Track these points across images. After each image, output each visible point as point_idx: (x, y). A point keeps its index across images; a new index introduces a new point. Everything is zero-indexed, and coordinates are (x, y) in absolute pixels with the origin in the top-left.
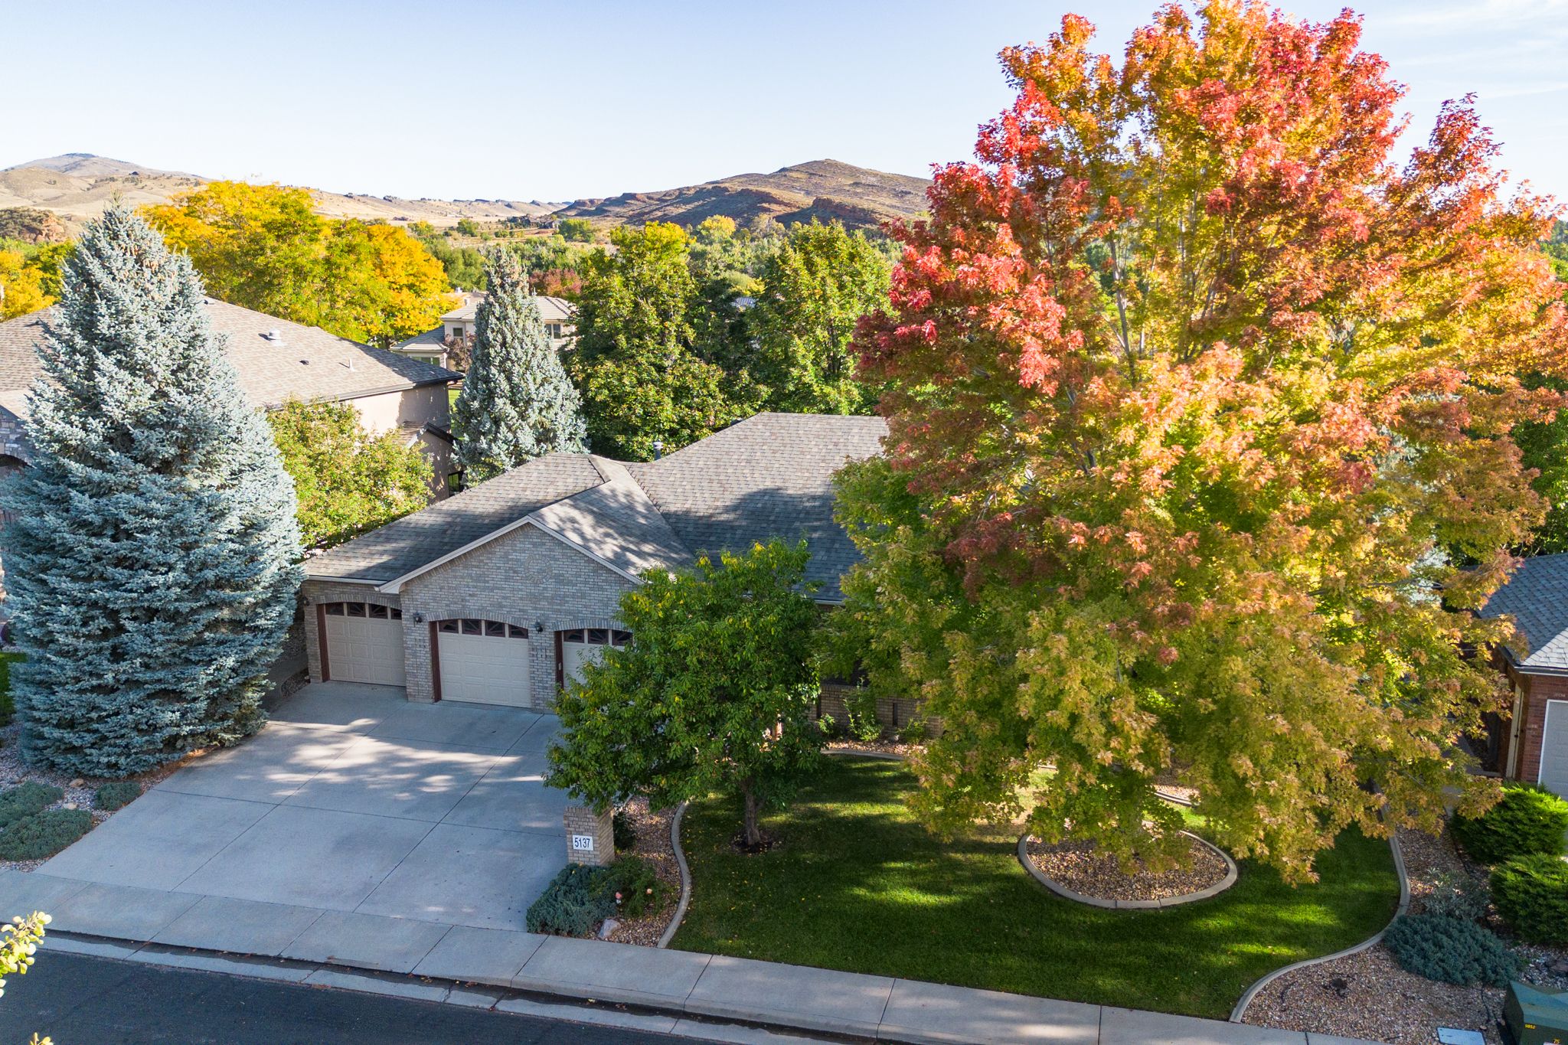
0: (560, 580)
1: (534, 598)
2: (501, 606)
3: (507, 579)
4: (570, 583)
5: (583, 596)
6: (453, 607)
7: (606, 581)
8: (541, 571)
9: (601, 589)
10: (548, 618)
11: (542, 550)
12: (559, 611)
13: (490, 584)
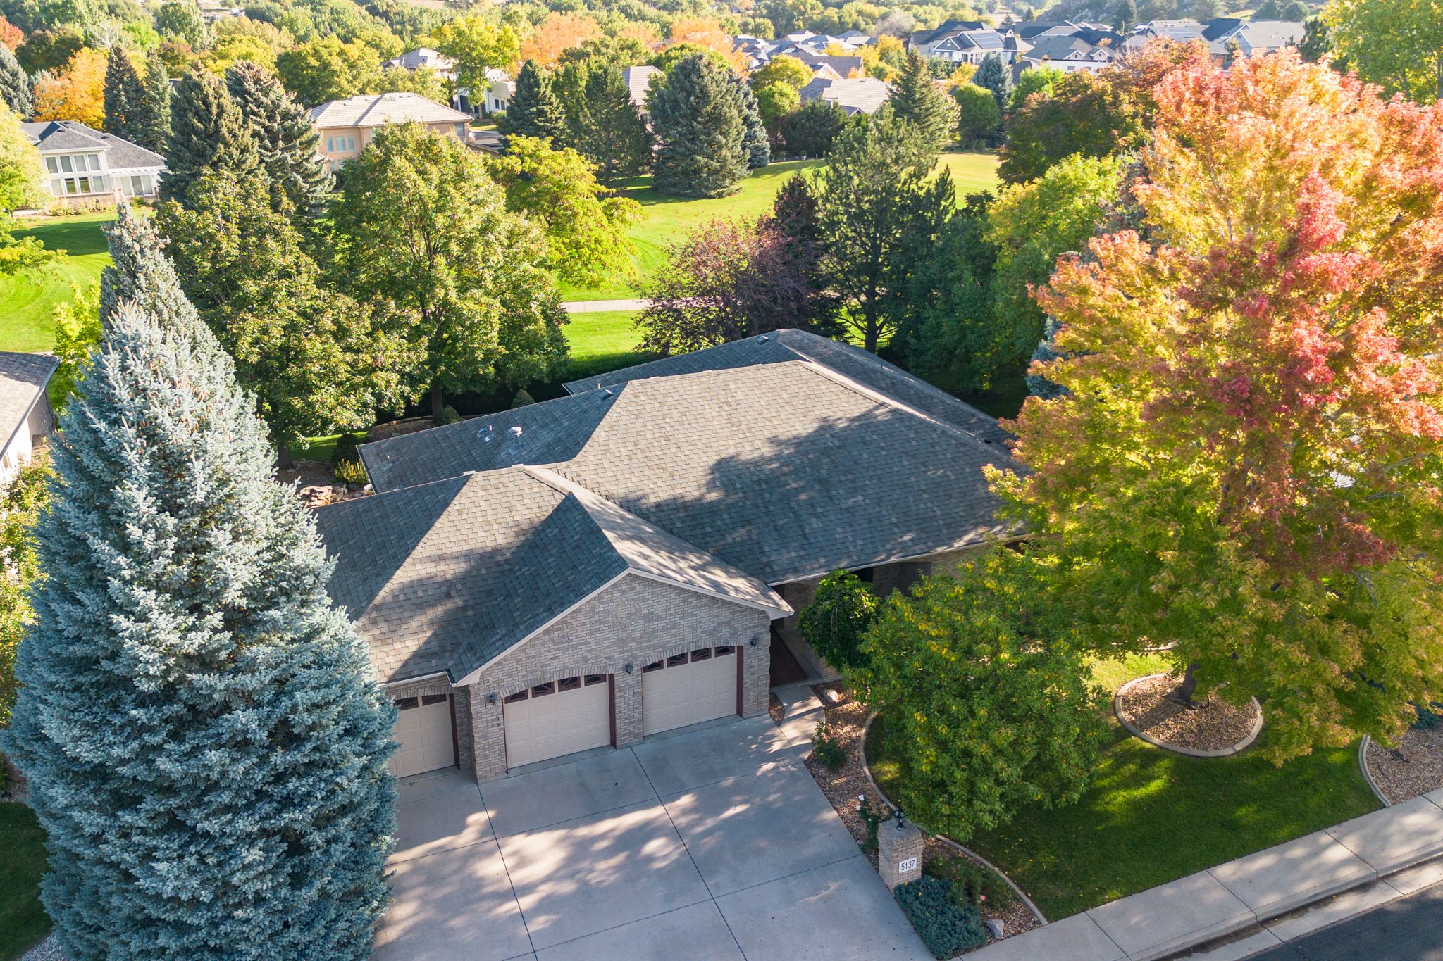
0: (650, 618)
1: (621, 642)
2: (586, 659)
3: (592, 632)
4: (660, 618)
5: (673, 626)
6: (531, 677)
7: (696, 607)
8: (629, 616)
9: (691, 615)
10: (635, 657)
11: (632, 595)
12: (648, 647)
13: (574, 642)
